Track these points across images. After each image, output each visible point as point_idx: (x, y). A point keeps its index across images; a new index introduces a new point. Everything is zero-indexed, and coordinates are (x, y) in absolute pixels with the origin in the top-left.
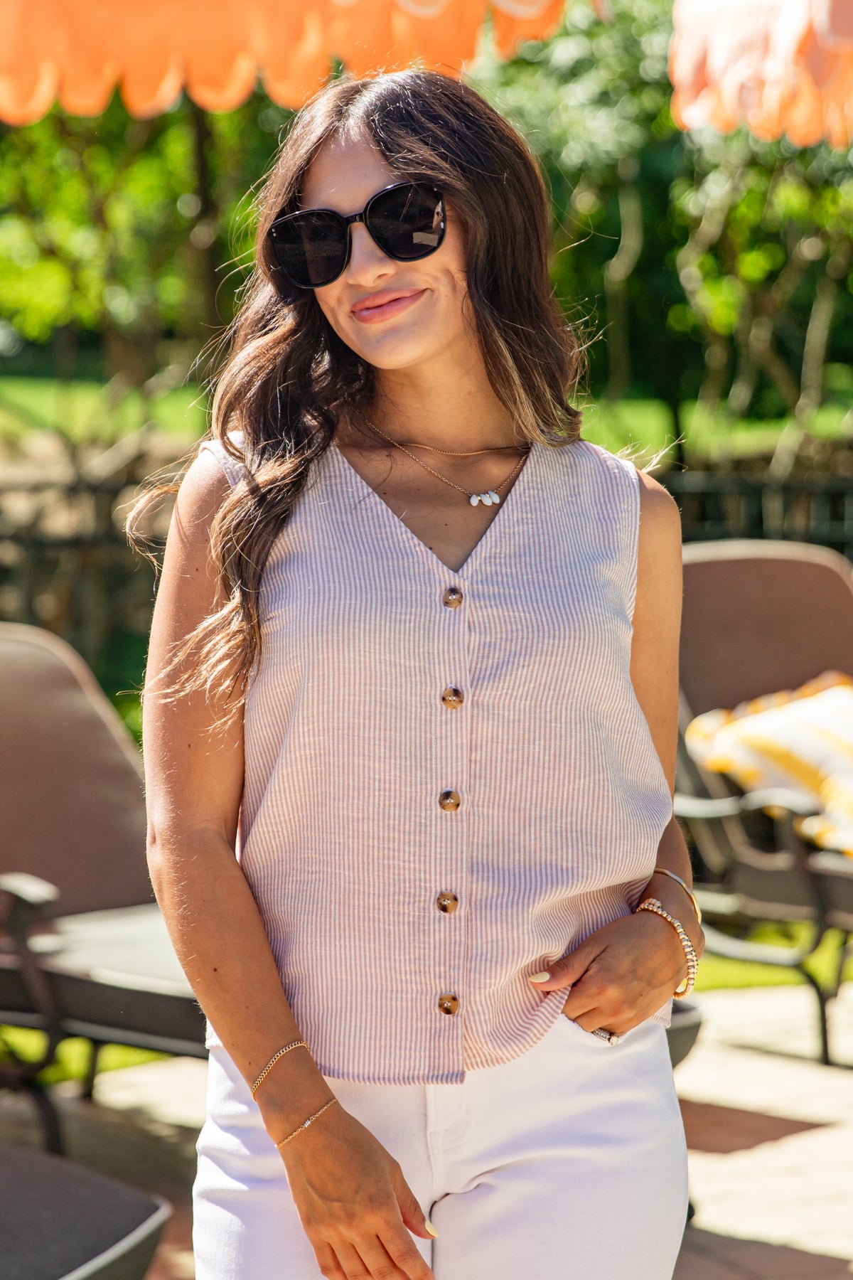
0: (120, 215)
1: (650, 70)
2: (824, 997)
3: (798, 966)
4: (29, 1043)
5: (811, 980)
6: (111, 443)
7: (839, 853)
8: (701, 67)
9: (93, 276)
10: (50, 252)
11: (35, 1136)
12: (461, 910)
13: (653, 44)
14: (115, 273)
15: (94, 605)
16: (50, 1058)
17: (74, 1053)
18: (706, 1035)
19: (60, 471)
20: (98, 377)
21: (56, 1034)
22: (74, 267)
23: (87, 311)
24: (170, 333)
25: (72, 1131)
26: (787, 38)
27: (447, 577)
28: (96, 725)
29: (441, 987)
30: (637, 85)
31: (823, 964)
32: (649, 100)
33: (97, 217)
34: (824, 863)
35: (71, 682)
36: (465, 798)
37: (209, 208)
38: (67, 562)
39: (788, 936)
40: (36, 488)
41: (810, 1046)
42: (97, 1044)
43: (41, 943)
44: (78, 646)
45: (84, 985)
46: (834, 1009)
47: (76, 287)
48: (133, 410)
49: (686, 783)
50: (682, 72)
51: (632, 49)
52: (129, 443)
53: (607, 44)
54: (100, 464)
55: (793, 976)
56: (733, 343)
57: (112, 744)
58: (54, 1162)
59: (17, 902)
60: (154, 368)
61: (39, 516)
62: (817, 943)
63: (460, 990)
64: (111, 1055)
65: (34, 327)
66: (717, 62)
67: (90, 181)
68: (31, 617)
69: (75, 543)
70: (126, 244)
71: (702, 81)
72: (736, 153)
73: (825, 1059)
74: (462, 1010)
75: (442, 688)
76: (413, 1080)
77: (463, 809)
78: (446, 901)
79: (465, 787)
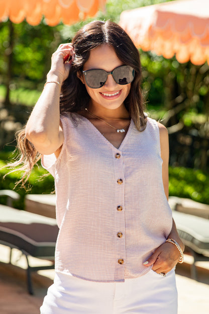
36: (124, 208)
74: (124, 263)
75: (117, 179)
76: (111, 281)
77: (123, 210)
78: (119, 235)
79: (123, 205)
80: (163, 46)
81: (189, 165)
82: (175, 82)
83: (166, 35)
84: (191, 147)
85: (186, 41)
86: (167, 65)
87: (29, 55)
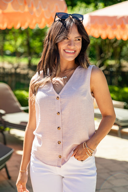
27: (57, 95)
29: (59, 154)
75: (57, 112)
76: (55, 166)
77: (61, 129)
78: (59, 143)
79: (61, 126)
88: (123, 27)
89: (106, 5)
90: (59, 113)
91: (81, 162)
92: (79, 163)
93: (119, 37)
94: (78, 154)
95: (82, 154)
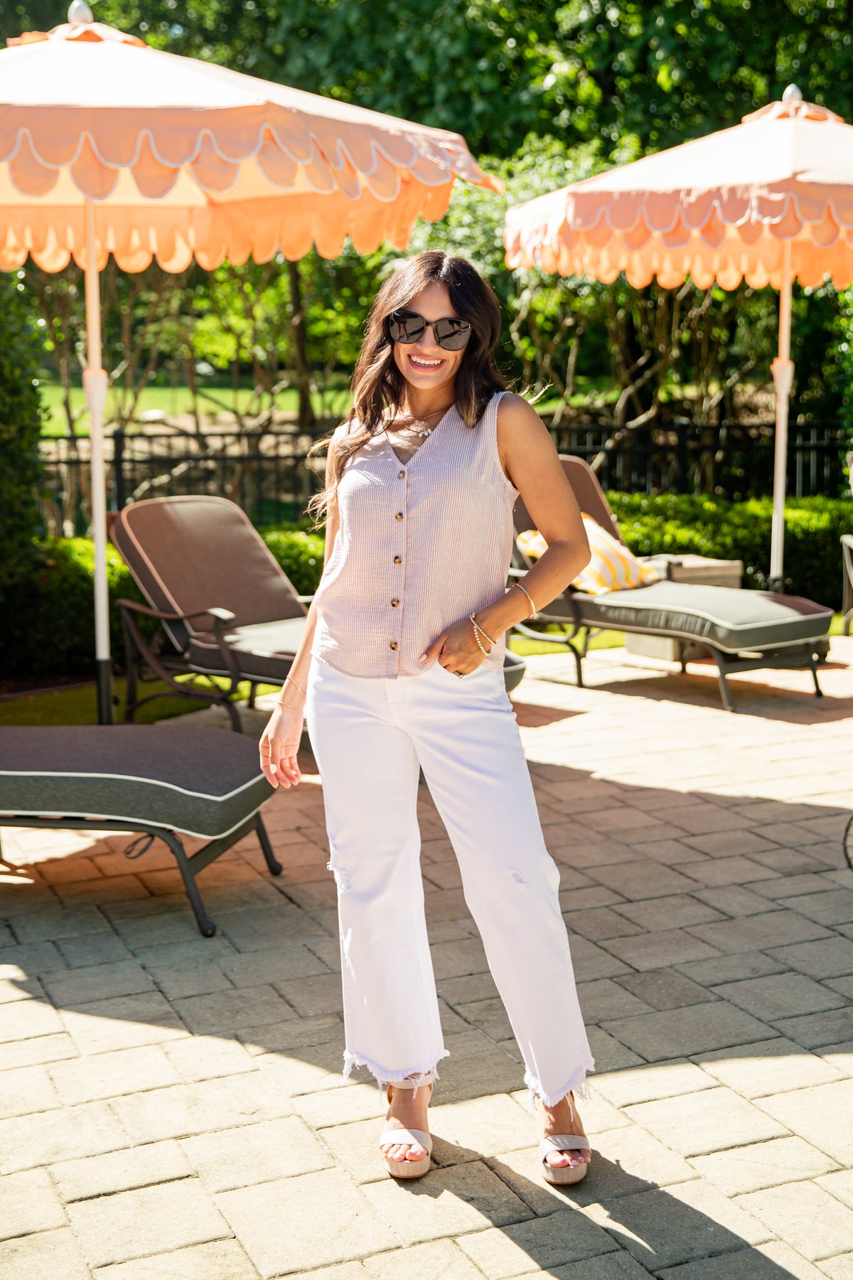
0: (259, 312)
1: (497, 243)
2: (579, 657)
3: (567, 643)
4: (225, 683)
5: (574, 649)
6: (256, 415)
7: (585, 592)
8: (518, 240)
9: (246, 341)
10: (228, 330)
11: (228, 723)
12: (401, 606)
13: (498, 232)
14: (257, 338)
15: (249, 486)
16: (234, 689)
17: (244, 687)
18: (526, 674)
19: (235, 428)
20: (251, 387)
21: (236, 679)
22: (238, 337)
23: (245, 355)
24: (282, 366)
25: (244, 720)
26: (554, 229)
27: (400, 467)
28: (252, 540)
29: (391, 638)
30: (493, 250)
31: (578, 642)
32: (498, 256)
33: (248, 314)
34: (578, 596)
35: (241, 522)
36: (404, 559)
37: (298, 308)
38: (238, 467)
39: (563, 630)
40: (223, 435)
41: (573, 678)
42: (255, 683)
43: (229, 638)
44: (243, 507)
45: (248, 656)
46: (583, 661)
47: (240, 346)
48: (266, 399)
49: (515, 563)
50: (509, 245)
51: (489, 235)
52: (265, 415)
53: (477, 231)
54: (251, 424)
55: (566, 648)
56: (534, 363)
57: (260, 548)
58: (237, 734)
59: (218, 619)
60: (276, 382)
61: (224, 448)
62: (576, 633)
63: (398, 640)
64: (261, 688)
65: (221, 363)
66: (523, 240)
67: (246, 297)
68: (222, 493)
69: (240, 459)
70: (261, 325)
71: (518, 248)
72: (535, 282)
73: (580, 684)
74: (398, 649)
75: (395, 512)
76: (379, 677)
77: (403, 563)
78: (395, 603)
79: (404, 554)
80: (596, 262)
81: (683, 486)
82: (629, 326)
83: (598, 238)
84: (680, 450)
85: (636, 242)
86: (605, 297)
87: (334, 320)
88: (713, 235)
89: (646, 145)
90: (401, 514)
91: (455, 677)
92: (449, 678)
93: (702, 281)
94: (448, 649)
95: (460, 649)
